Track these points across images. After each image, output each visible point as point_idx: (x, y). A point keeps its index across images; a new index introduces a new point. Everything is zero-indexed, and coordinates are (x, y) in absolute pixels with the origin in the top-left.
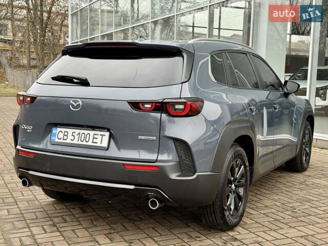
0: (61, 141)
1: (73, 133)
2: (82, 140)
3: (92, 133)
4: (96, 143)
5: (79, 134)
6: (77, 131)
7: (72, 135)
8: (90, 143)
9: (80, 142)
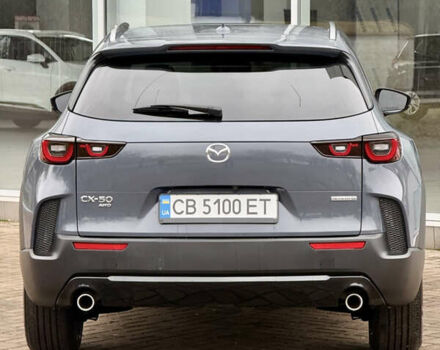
0: (184, 216)
1: (205, 200)
2: (227, 210)
3: (243, 198)
4: (256, 213)
5: (218, 201)
6: (213, 198)
7: (205, 205)
8: (243, 215)
9: (222, 215)
